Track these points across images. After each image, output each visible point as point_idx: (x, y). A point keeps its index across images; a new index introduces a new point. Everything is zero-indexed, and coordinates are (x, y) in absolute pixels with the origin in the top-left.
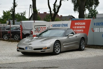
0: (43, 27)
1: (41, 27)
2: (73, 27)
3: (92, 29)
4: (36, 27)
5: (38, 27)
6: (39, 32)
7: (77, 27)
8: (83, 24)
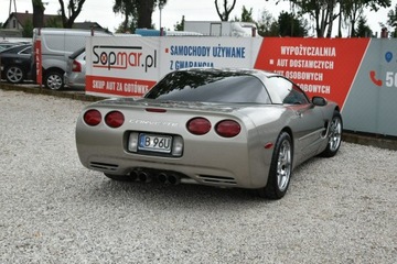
0: (128, 51)
1: (122, 51)
2: (272, 62)
3: (372, 74)
4: (99, 51)
5: (108, 51)
6: (109, 67)
7: (288, 62)
8: (326, 51)
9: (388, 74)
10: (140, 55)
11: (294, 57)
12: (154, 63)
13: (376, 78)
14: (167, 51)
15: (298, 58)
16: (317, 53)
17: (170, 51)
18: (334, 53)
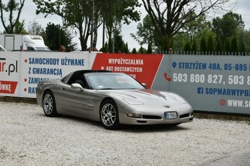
2: (102, 68)
3: (165, 75)
7: (114, 69)
8: (137, 62)
9: (174, 74)
10: (4, 64)
11: (117, 65)
12: (16, 69)
13: (168, 77)
14: (26, 61)
15: (120, 65)
16: (132, 63)
17: (28, 61)
18: (142, 63)
